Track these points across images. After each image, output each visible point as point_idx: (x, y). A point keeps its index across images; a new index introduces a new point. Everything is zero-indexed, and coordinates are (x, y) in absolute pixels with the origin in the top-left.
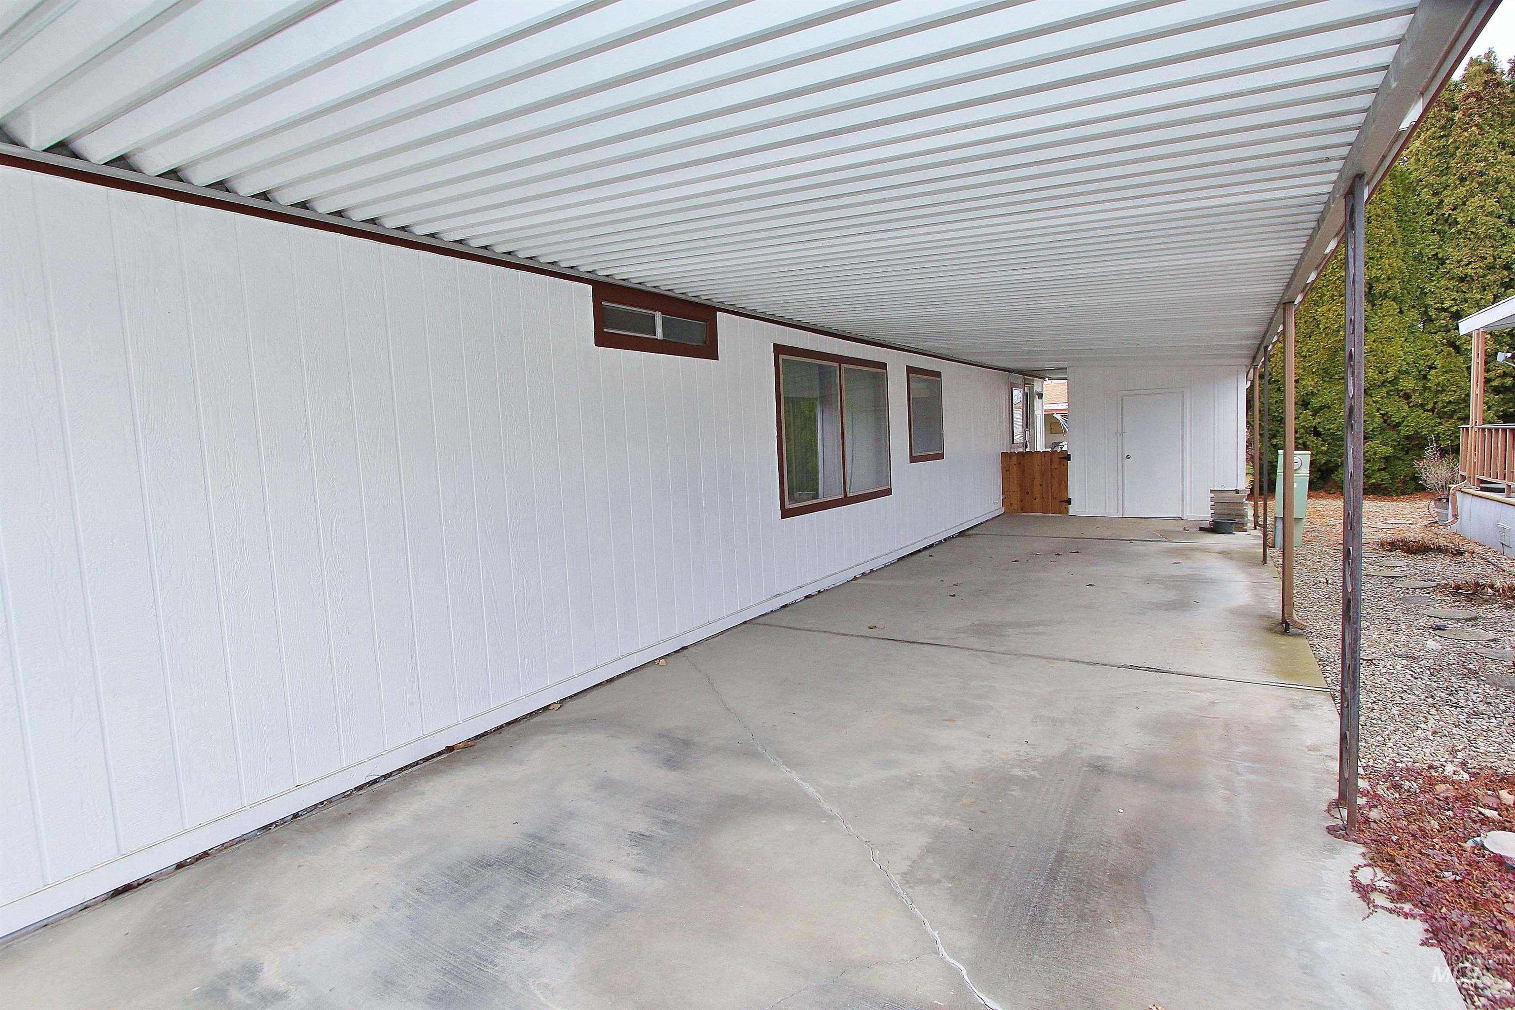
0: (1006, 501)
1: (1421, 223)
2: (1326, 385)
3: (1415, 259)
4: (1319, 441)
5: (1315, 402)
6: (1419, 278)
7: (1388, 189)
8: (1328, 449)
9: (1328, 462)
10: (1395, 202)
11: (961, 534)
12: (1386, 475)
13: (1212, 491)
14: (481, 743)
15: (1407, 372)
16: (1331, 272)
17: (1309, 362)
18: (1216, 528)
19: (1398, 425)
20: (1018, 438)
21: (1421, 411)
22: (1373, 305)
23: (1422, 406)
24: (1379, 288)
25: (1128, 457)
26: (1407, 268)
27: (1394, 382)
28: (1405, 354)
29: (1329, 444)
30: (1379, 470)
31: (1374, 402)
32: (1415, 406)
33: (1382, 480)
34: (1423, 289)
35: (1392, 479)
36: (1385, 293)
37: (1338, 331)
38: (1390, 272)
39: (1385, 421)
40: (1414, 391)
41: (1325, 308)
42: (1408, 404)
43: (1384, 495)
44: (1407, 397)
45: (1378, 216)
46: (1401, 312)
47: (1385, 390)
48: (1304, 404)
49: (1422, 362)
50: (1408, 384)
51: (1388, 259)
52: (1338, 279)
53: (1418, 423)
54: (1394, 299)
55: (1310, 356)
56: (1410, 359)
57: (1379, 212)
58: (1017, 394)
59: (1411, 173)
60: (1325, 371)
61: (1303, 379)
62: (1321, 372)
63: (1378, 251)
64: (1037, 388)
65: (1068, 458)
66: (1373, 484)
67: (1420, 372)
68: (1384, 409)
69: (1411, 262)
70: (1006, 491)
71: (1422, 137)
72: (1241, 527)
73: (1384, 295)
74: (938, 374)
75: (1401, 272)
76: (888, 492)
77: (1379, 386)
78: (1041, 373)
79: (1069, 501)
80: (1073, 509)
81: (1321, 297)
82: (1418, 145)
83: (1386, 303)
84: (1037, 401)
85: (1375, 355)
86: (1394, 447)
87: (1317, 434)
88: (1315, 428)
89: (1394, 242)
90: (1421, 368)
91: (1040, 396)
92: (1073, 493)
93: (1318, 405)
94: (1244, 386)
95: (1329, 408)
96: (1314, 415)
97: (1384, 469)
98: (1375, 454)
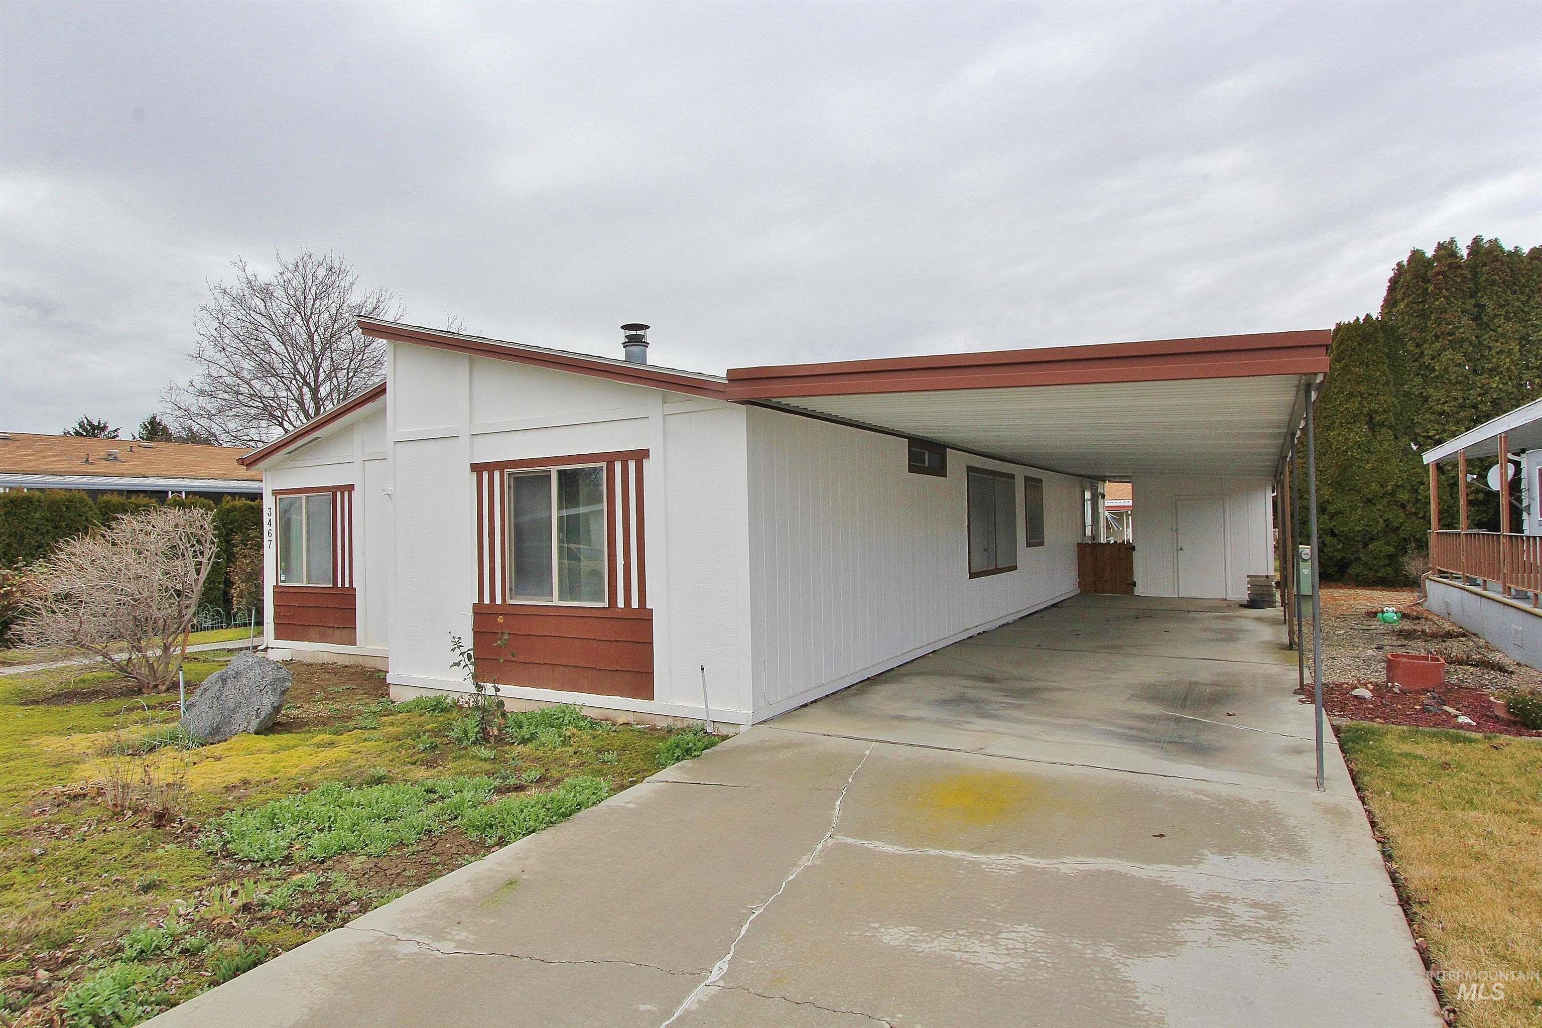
0: (1082, 582)
1: (1408, 368)
2: (1339, 495)
3: (1405, 396)
4: (1335, 541)
5: (1331, 508)
6: (1409, 411)
7: (1381, 340)
8: (1343, 547)
9: (1343, 558)
10: (1387, 351)
11: (1054, 605)
12: (1389, 570)
13: (1248, 576)
14: (883, 677)
15: (1402, 486)
16: (1339, 404)
17: (1325, 476)
18: (1252, 604)
19: (1398, 528)
20: (1088, 532)
21: (1415, 518)
22: (1374, 431)
23: (1415, 514)
24: (1377, 418)
25: (1181, 549)
26: (1399, 403)
27: (1393, 494)
28: (1400, 471)
29: (1344, 543)
30: (1384, 566)
31: (1378, 510)
32: (1410, 514)
33: (1388, 574)
34: (1412, 420)
35: (1396, 573)
36: (1383, 422)
37: (1347, 452)
38: (1385, 406)
39: (1387, 526)
40: (1408, 502)
41: (1336, 433)
42: (1404, 512)
43: (1390, 586)
44: (1403, 506)
45: (1374, 361)
46: (1396, 438)
47: (1385, 501)
48: (1322, 510)
49: (1413, 479)
50: (1403, 496)
51: (1383, 395)
52: (1345, 410)
53: (1413, 528)
54: (1390, 427)
55: (1326, 471)
56: (1405, 476)
57: (1375, 358)
58: (1088, 495)
59: (1399, 328)
60: (1338, 483)
61: (1321, 490)
62: (1334, 484)
63: (1375, 389)
64: (1100, 490)
65: (1133, 548)
66: (1381, 577)
67: (1413, 486)
68: (1386, 516)
69: (1402, 398)
70: (1081, 574)
71: (1406, 301)
72: (1271, 604)
73: (1382, 424)
74: (1041, 481)
75: (1394, 406)
76: (1015, 568)
77: (1381, 497)
78: (1103, 479)
79: (1134, 584)
80: (1139, 591)
81: (1332, 424)
82: (1402, 307)
83: (1384, 430)
84: (1100, 500)
85: (1377, 472)
86: (1395, 547)
87: (1333, 534)
88: (1332, 530)
89: (1388, 383)
90: (1413, 483)
91: (1103, 496)
92: (1138, 577)
93: (1333, 511)
94: (1270, 495)
95: (1342, 513)
96: (1331, 519)
97: (1388, 565)
98: (1380, 552)
